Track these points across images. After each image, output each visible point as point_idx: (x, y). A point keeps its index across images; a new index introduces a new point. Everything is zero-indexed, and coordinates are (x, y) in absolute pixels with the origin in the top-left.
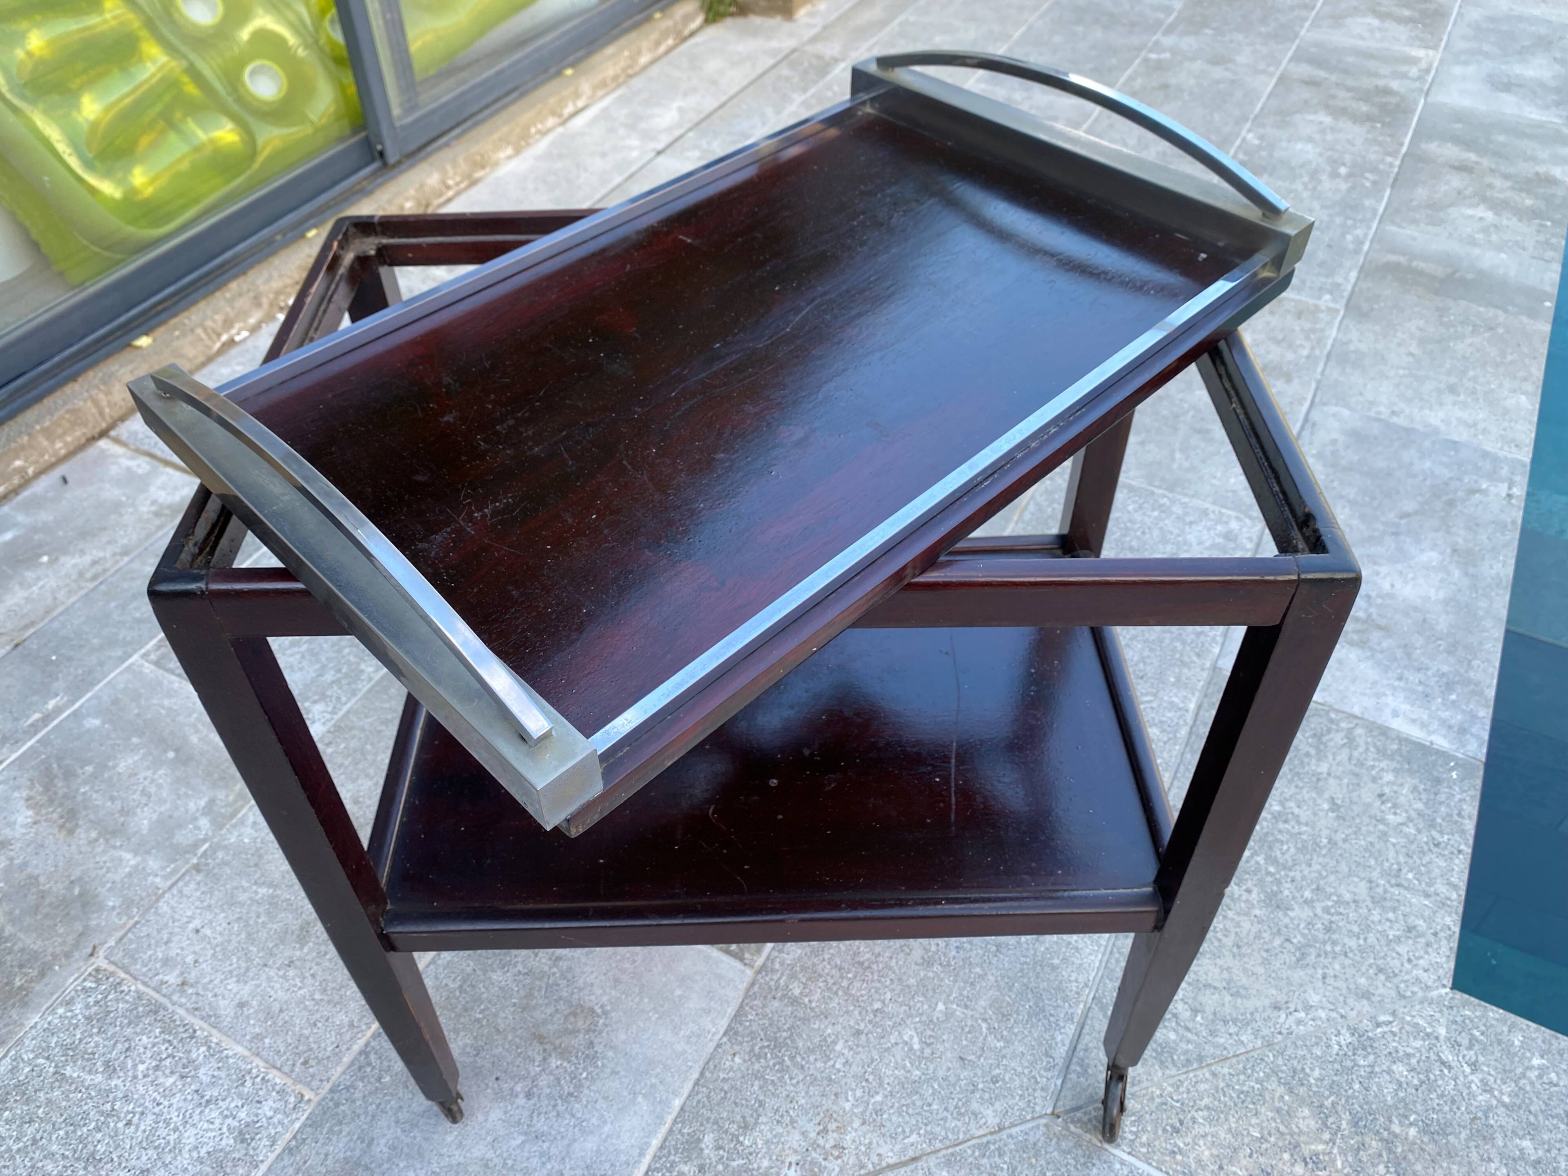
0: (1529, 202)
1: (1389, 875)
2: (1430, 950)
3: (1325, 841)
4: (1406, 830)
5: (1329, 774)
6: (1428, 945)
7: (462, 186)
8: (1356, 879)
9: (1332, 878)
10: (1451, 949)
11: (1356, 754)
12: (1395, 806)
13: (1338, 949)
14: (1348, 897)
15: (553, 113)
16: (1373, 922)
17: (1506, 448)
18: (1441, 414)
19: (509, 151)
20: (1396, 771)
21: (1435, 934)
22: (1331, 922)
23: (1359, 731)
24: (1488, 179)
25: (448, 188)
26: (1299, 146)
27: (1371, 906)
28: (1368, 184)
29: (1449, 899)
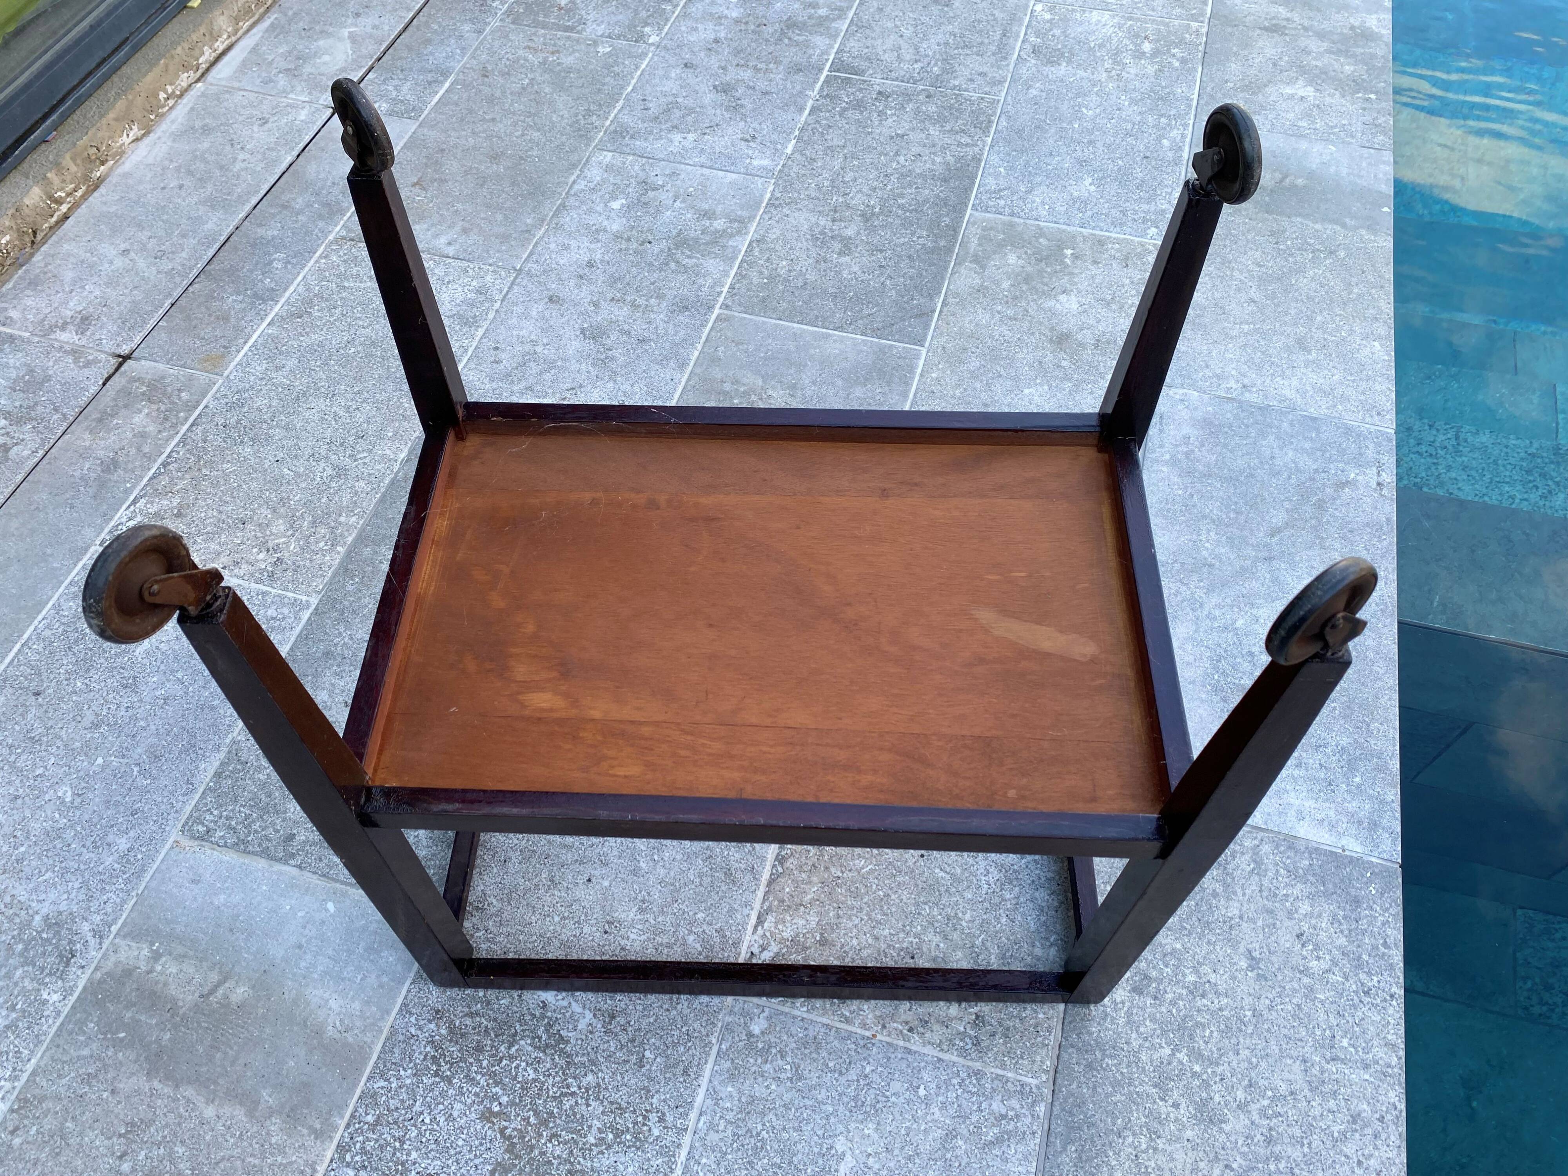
0: (1348, 69)
1: (1323, 1047)
2: (1379, 1142)
3: (1249, 1014)
4: (1333, 978)
5: (1241, 918)
6: (1376, 1136)
7: (79, 194)
8: (1289, 1062)
9: (1263, 1064)
10: (1400, 1135)
11: (1266, 882)
12: (1317, 947)
13: (1282, 1166)
14: (1283, 1088)
15: (185, 67)
16: (1314, 1118)
17: (1368, 419)
18: (1295, 382)
19: (135, 131)
20: (1311, 897)
21: (1381, 1119)
22: (1271, 1129)
23: (1266, 848)
24: (1303, 42)
25: (59, 202)
26: (1095, 16)
27: (1308, 1094)
28: (1177, 64)
29: (1389, 1066)
